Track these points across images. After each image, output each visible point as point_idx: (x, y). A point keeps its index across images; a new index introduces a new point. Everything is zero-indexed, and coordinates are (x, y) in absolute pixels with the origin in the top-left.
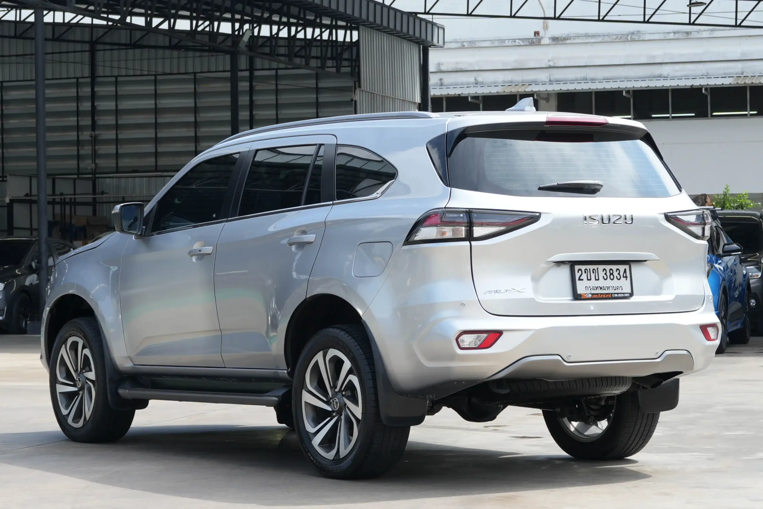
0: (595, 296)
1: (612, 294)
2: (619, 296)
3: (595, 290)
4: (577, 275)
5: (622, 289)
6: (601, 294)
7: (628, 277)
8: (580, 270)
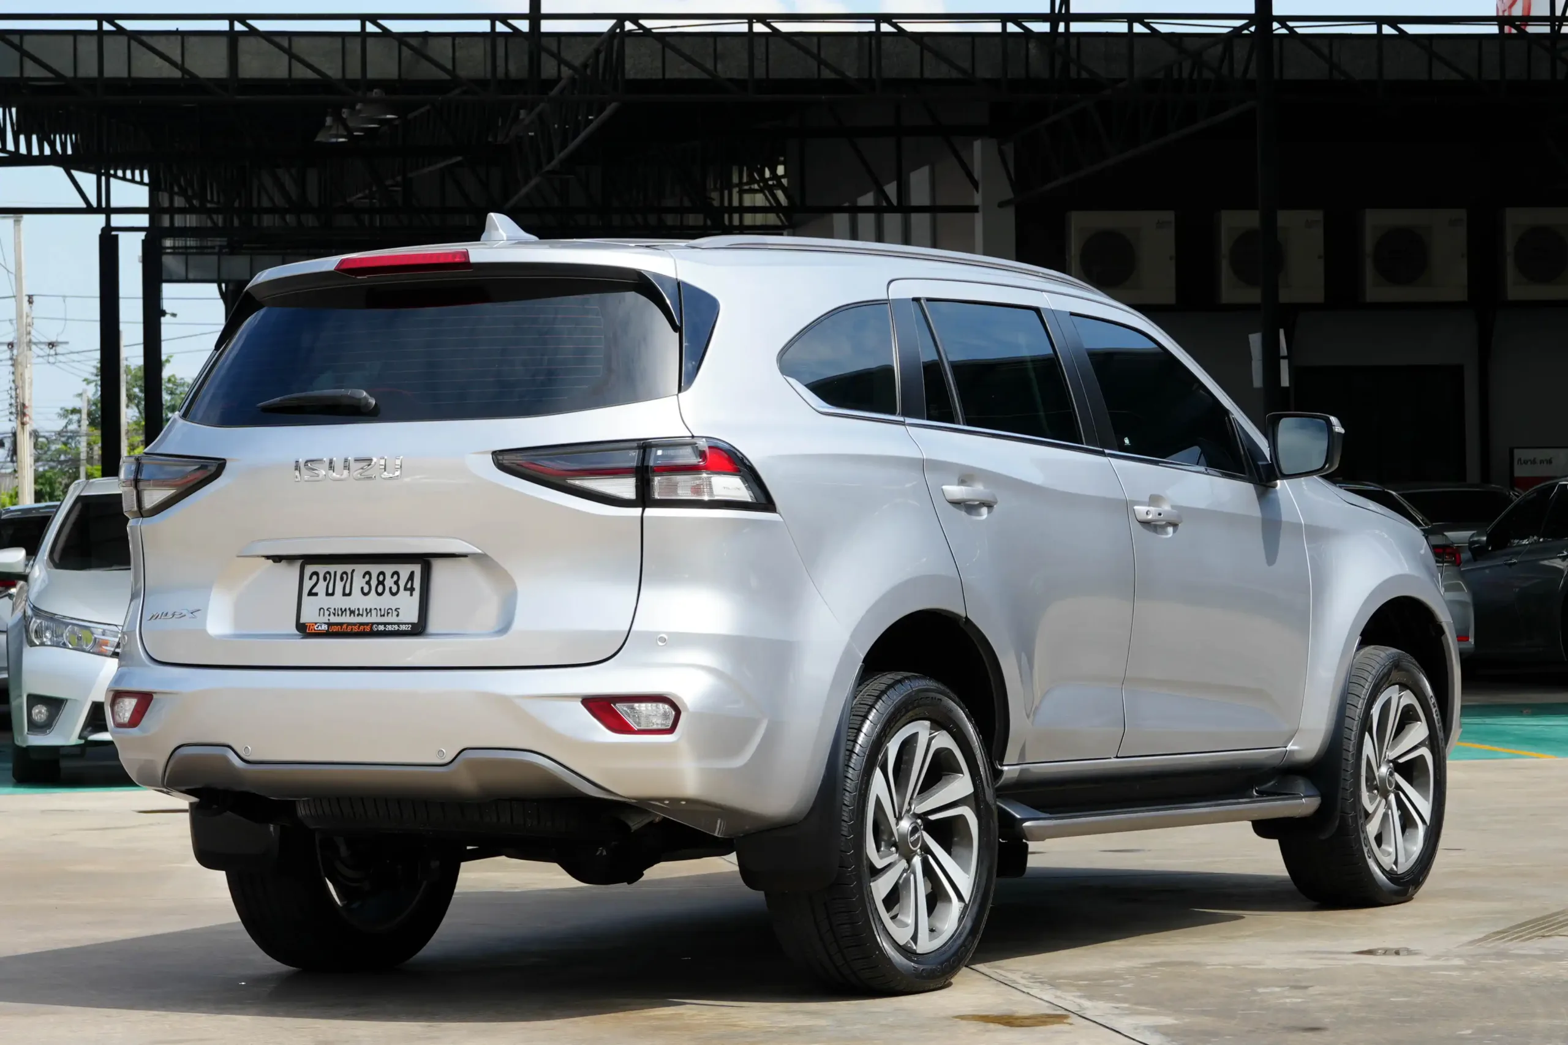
0: (335, 629)
1: (373, 624)
2: (387, 629)
3: (338, 615)
4: (308, 584)
5: (398, 615)
6: (348, 624)
7: (416, 589)
8: (316, 573)
